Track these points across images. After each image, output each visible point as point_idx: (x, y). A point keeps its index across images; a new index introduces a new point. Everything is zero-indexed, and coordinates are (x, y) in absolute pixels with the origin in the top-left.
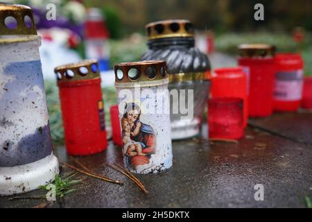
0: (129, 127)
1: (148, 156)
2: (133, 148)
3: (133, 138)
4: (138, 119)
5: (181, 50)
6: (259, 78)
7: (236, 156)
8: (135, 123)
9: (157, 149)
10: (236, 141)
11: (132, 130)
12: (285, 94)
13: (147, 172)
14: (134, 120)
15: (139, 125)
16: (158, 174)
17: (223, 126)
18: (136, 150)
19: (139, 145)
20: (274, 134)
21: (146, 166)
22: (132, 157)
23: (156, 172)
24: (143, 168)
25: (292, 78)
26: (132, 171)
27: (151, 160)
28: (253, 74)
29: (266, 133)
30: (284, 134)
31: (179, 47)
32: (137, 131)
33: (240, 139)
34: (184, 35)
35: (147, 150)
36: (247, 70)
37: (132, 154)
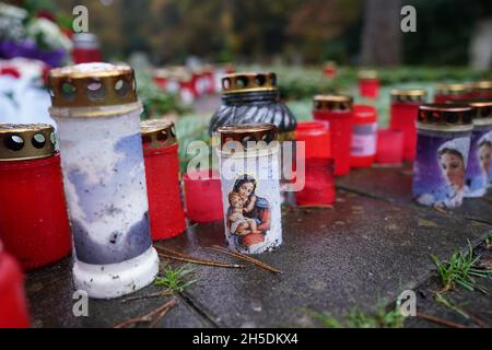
0: (241, 202)
1: (264, 233)
2: (246, 225)
3: (245, 214)
4: (253, 192)
5: (269, 106)
6: (339, 134)
7: (342, 223)
8: (249, 197)
9: (272, 224)
10: (331, 206)
11: (246, 205)
12: (361, 149)
13: (262, 251)
14: (248, 194)
15: (254, 199)
16: (273, 252)
17: (317, 191)
18: (249, 228)
19: (254, 222)
20: (362, 195)
21: (261, 244)
22: (244, 236)
23: (271, 250)
24: (257, 247)
25: (368, 132)
26: (243, 252)
27: (266, 237)
28: (332, 129)
29: (354, 195)
30: (373, 194)
31: (266, 103)
32: (251, 206)
33: (334, 203)
34: (271, 89)
35: (262, 227)
36: (326, 124)
37: (245, 232)
